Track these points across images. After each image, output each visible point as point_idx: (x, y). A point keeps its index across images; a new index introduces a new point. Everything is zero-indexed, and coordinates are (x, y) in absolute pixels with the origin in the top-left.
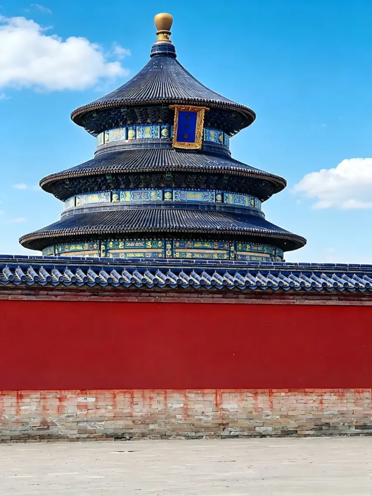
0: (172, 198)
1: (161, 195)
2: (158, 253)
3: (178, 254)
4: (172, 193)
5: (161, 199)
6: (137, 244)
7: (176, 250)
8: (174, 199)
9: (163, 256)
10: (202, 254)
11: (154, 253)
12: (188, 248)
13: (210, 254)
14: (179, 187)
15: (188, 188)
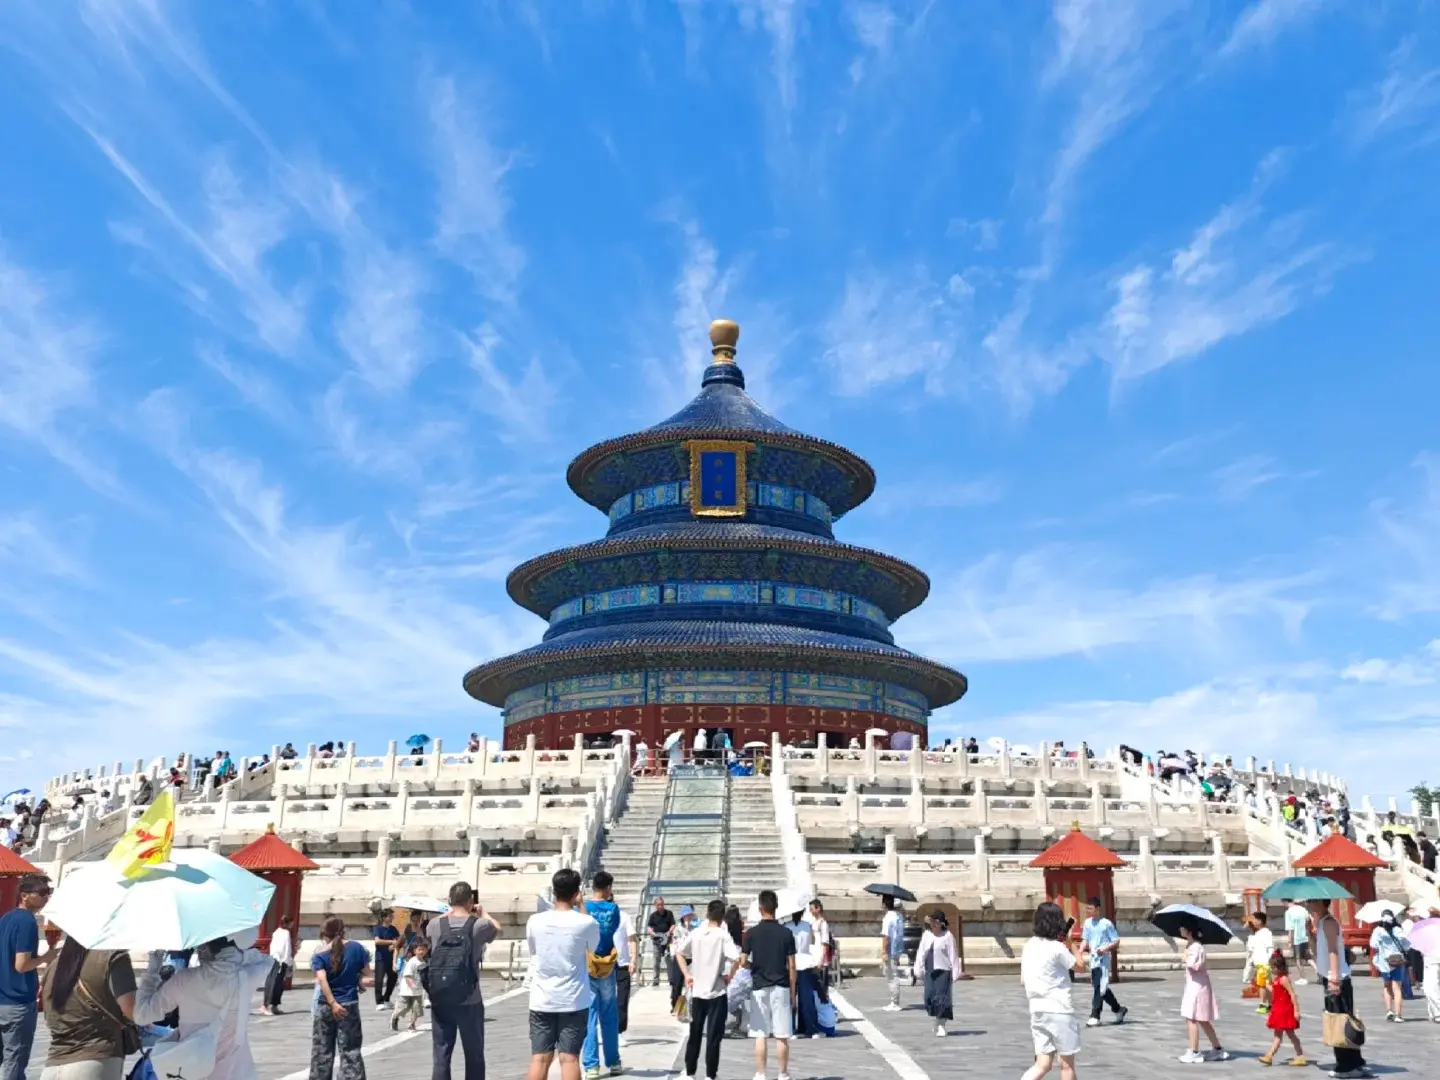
0: (676, 598)
1: (657, 595)
2: (634, 696)
3: (668, 695)
4: (676, 590)
5: (657, 601)
6: (599, 682)
7: (668, 689)
8: (679, 601)
9: (640, 701)
10: (715, 694)
11: (626, 697)
12: (686, 685)
13: (729, 693)
14: (691, 579)
15: (710, 579)
